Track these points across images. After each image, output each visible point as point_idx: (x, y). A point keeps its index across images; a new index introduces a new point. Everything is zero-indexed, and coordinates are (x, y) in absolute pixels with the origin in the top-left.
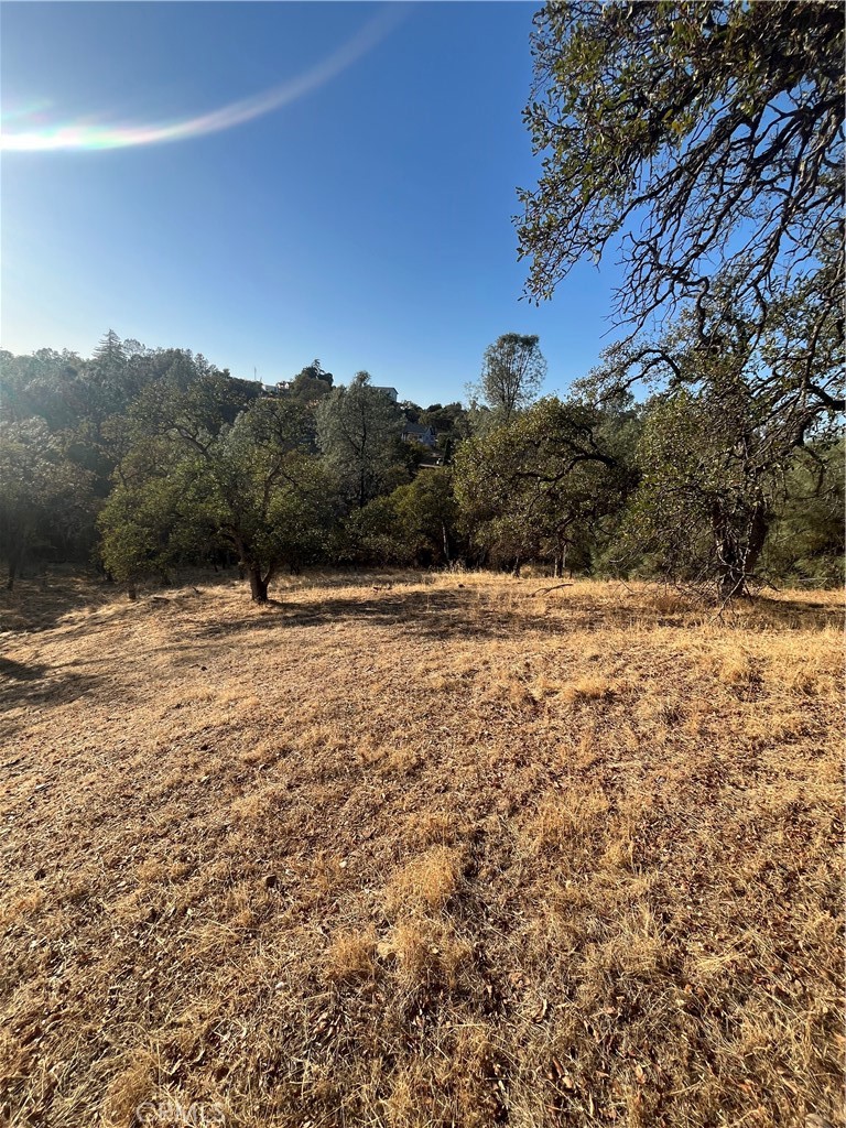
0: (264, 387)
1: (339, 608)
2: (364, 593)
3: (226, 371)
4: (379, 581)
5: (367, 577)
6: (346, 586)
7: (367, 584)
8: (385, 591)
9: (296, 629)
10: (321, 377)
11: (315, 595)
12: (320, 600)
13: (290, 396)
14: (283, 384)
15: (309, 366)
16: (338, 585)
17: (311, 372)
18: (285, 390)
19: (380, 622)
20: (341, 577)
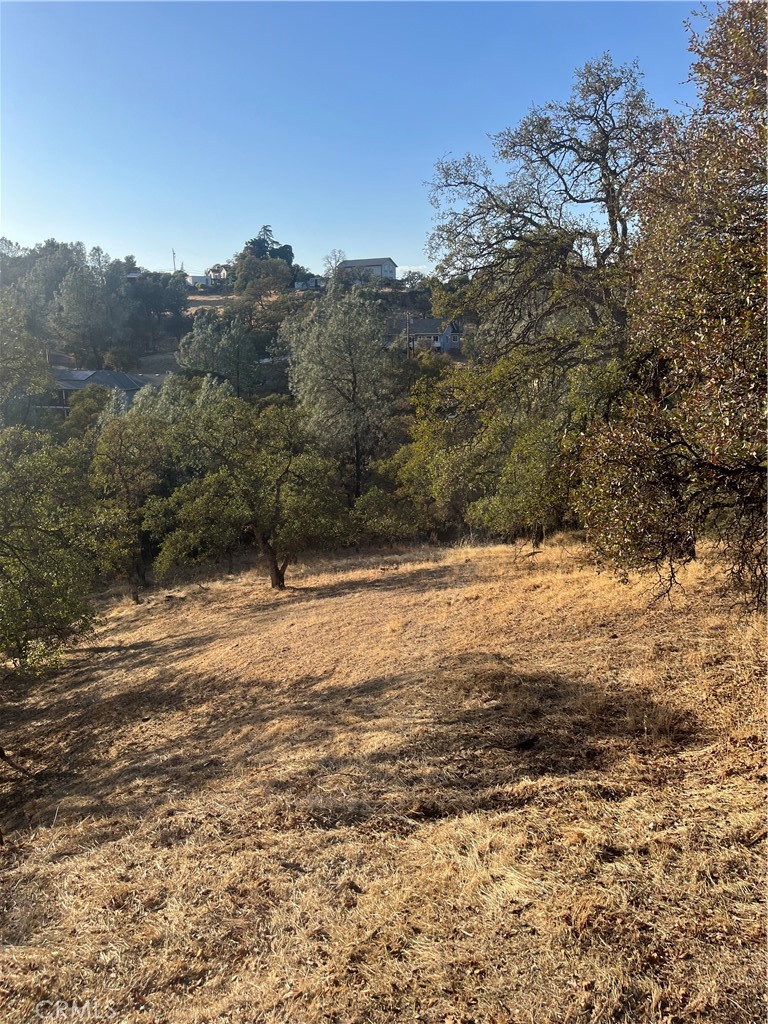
0: (189, 280)
1: (353, 586)
2: (372, 574)
3: (130, 259)
4: (386, 562)
5: (373, 559)
6: (354, 569)
7: (374, 566)
8: (392, 571)
9: (326, 599)
10: (274, 253)
11: (326, 579)
12: (332, 583)
13: (230, 290)
14: (217, 270)
15: (254, 236)
16: (345, 569)
17: (259, 247)
18: (222, 281)
19: (386, 590)
20: (345, 561)
